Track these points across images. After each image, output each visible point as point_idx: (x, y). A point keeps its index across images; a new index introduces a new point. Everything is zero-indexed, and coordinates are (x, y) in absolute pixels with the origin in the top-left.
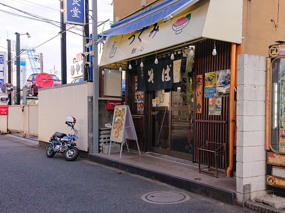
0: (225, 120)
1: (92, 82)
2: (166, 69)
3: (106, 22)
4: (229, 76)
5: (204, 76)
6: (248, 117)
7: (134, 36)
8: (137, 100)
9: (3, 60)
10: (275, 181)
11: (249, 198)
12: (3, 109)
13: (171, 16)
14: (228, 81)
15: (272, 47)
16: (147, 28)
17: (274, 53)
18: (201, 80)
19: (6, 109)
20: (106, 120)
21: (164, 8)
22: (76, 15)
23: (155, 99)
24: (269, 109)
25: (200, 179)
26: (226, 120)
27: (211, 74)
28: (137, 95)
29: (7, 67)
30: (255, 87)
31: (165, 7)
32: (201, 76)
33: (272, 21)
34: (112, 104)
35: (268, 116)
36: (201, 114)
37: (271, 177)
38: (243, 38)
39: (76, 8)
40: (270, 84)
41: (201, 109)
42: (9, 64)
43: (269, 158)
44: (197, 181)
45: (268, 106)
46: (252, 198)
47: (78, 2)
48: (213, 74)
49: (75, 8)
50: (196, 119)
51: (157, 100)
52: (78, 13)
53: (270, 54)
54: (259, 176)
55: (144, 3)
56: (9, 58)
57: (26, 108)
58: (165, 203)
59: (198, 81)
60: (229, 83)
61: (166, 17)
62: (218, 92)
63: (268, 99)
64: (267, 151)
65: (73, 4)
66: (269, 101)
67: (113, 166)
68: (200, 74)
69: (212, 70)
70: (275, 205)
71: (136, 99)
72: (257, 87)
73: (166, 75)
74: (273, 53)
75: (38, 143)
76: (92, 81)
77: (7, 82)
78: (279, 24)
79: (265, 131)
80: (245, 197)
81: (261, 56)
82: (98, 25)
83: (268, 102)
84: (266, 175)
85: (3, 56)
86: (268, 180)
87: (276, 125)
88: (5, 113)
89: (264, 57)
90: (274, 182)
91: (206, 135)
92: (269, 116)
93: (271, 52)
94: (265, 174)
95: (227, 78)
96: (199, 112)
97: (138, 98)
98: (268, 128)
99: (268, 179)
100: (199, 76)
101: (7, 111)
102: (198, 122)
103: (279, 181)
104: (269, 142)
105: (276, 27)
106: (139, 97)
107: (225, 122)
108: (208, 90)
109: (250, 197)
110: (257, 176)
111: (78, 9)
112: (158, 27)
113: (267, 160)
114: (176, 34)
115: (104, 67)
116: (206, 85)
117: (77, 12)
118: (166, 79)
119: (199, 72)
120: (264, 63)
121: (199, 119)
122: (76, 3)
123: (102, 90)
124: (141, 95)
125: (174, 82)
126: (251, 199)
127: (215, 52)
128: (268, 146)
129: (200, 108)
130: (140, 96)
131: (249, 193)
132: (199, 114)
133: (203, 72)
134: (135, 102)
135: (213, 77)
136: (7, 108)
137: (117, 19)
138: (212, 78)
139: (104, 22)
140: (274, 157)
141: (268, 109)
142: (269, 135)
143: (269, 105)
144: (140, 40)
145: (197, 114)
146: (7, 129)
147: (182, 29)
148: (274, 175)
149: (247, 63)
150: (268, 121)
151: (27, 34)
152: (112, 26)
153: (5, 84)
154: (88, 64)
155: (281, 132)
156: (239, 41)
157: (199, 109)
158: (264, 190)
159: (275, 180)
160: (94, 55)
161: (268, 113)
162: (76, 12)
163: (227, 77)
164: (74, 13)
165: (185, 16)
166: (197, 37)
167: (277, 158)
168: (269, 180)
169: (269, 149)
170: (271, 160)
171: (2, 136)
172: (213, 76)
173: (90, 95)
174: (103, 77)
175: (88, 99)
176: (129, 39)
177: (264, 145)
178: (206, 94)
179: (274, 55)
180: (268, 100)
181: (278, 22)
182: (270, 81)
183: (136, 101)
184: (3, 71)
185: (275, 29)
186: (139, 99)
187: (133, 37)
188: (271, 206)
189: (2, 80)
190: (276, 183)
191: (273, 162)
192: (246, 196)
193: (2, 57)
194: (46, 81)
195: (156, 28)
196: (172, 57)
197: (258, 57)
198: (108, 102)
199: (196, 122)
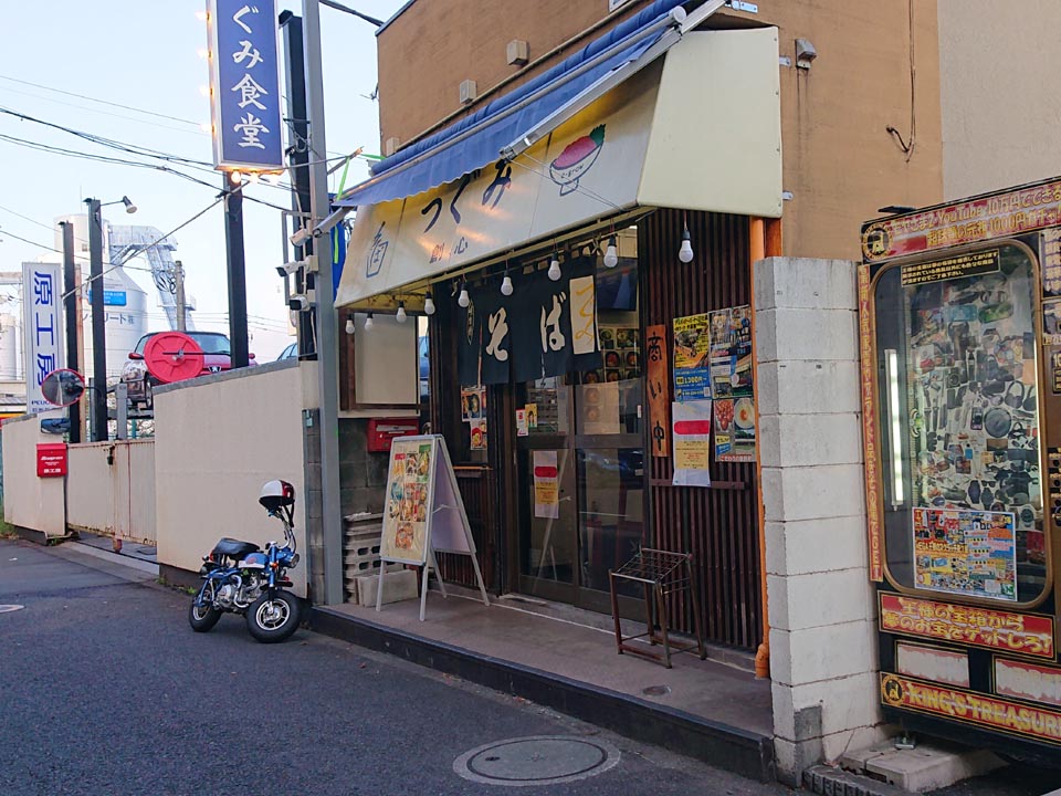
0: (742, 480)
1: (316, 359)
2: (549, 310)
3: (351, 157)
4: (747, 329)
5: (670, 331)
6: (799, 471)
7: (438, 201)
8: (469, 414)
9: (50, 292)
10: (907, 693)
11: (819, 755)
12: (52, 458)
13: (527, 141)
14: (746, 344)
15: (871, 228)
16: (477, 174)
17: (879, 246)
18: (659, 343)
19: (58, 458)
20: (367, 486)
21: (522, 108)
22: (251, 141)
23: (524, 408)
24: (873, 441)
25: (662, 691)
26: (747, 480)
27: (690, 321)
28: (470, 398)
29: (64, 312)
30: (819, 367)
31: (525, 106)
32: (660, 330)
33: (890, 131)
34: (386, 433)
35: (871, 466)
36: (666, 458)
37: (894, 677)
38: (787, 195)
39: (251, 116)
40: (871, 353)
41: (663, 442)
42: (71, 304)
43: (884, 611)
44: (649, 698)
45: (870, 430)
46: (831, 756)
47: (258, 95)
48: (696, 322)
49: (247, 119)
50: (653, 477)
51: (531, 413)
52: (260, 135)
53: (867, 252)
54: (851, 675)
55: (469, 91)
56: (71, 283)
57: (121, 452)
58: (531, 783)
59: (650, 347)
60: (749, 350)
61: (512, 145)
62: (716, 384)
63: (868, 403)
64: (877, 586)
65: (242, 105)
66: (872, 413)
67: (385, 650)
68: (656, 324)
69: (694, 310)
70: (906, 777)
71: (467, 409)
72: (826, 367)
73: (550, 329)
74: (875, 249)
75: (158, 573)
76: (314, 357)
78: (918, 139)
79: (867, 516)
80: (803, 752)
81: (836, 262)
82: (329, 169)
83: (867, 415)
84: (878, 671)
85: (49, 276)
86: (883, 689)
87: (899, 496)
88: (58, 470)
89: (848, 264)
90: (903, 696)
91: (686, 532)
92: (875, 463)
93: (870, 246)
94: (874, 669)
95: (742, 335)
96: (660, 455)
97: (470, 409)
98: (873, 505)
99: (883, 684)
100: (654, 328)
101: (63, 465)
102: (660, 488)
103: (920, 693)
104: (879, 555)
105: (907, 150)
106: (475, 404)
107: (742, 485)
108: (685, 376)
109: (822, 751)
110: (845, 677)
111: (258, 121)
112: (509, 170)
113: (877, 618)
114: (562, 195)
115: (352, 306)
116: (677, 358)
117: (256, 131)
118: (554, 341)
119: (652, 315)
120: (848, 285)
121: (660, 477)
122: (252, 100)
123: (351, 386)
124: (480, 397)
125: (575, 353)
126: (825, 760)
127: (687, 251)
128: (879, 570)
129: (663, 437)
130: (478, 399)
131: (818, 740)
132: (659, 458)
133: (666, 316)
135: (699, 331)
136: (63, 452)
137: (391, 147)
138: (696, 334)
139: (347, 157)
140: (900, 607)
141: (869, 440)
142: (879, 530)
143: (872, 425)
144: (457, 217)
145: (653, 457)
146: (66, 524)
147: (577, 178)
148: (903, 671)
149: (782, 289)
150: (872, 481)
151: (126, 201)
152: (376, 171)
154: (299, 301)
155: (916, 520)
156: (774, 210)
157: (659, 442)
158: (876, 725)
159: (907, 689)
160: (317, 269)
161: (870, 454)
162: (251, 128)
163: (740, 330)
164: (247, 133)
165: (588, 132)
166: (621, 204)
167: (910, 612)
168: (888, 687)
169: (881, 580)
170: (890, 619)
171: (50, 550)
172: (698, 327)
173: (311, 405)
174: (353, 341)
175: (305, 419)
176: (424, 212)
177: (865, 564)
178: (680, 391)
179: (878, 254)
180: (869, 408)
181: (913, 132)
182: (870, 344)
183: (466, 416)
184: (51, 330)
185: (903, 157)
186: (475, 410)
187: (437, 206)
188: (892, 782)
189: (49, 358)
190: (912, 700)
191: (899, 627)
192: (805, 749)
193: (47, 279)
194: (178, 359)
195: (504, 175)
196: (554, 271)
197: (823, 263)
198: (372, 424)
199: (654, 488)
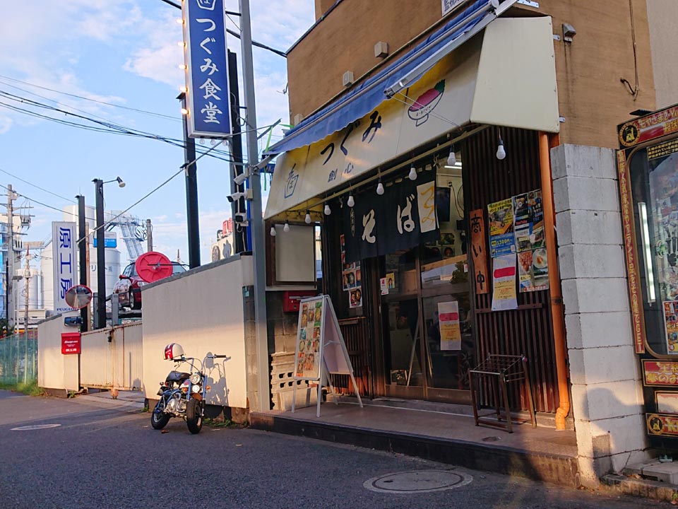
0: (540, 302)
1: (251, 254)
2: (404, 206)
3: (274, 126)
4: (539, 204)
5: (486, 212)
6: (587, 280)
7: (332, 145)
8: (348, 285)
9: (69, 240)
10: (666, 425)
11: (609, 468)
12: (71, 342)
13: (401, 84)
14: (539, 214)
15: (625, 126)
16: (358, 124)
17: (630, 137)
18: (479, 220)
19: (75, 342)
20: (283, 334)
21: (388, 77)
22: (212, 118)
23: (385, 277)
24: (633, 262)
25: (495, 439)
26: (543, 301)
27: (500, 204)
28: (348, 275)
29: (78, 253)
30: (596, 215)
31: (390, 75)
32: (479, 213)
33: (623, 81)
34: (296, 300)
35: (633, 279)
36: (486, 295)
37: (656, 415)
38: (562, 119)
39: (211, 104)
40: (629, 206)
41: (484, 284)
42: (83, 246)
43: (647, 373)
44: (486, 443)
45: (630, 255)
46: (617, 468)
47: (215, 91)
48: (504, 205)
49: (209, 105)
50: (477, 308)
51: (390, 279)
52: (217, 115)
53: (623, 141)
54: (627, 416)
56: (83, 233)
57: (118, 333)
59: (473, 224)
60: (541, 218)
62: (519, 243)
63: (629, 238)
64: (640, 357)
65: (206, 97)
66: (631, 245)
67: (300, 434)
68: (476, 209)
69: (502, 197)
70: (671, 476)
71: (346, 283)
72: (600, 214)
74: (628, 139)
75: (144, 406)
77: (79, 284)
78: (641, 87)
79: (631, 311)
80: (598, 465)
81: (603, 148)
82: (258, 135)
83: (628, 246)
84: (644, 414)
85: (69, 230)
86: (649, 424)
87: (653, 297)
88: (75, 350)
89: (610, 150)
90: (663, 428)
91: (502, 342)
92: (635, 276)
93: (625, 139)
94: (641, 412)
95: (536, 209)
96: (482, 292)
97: (349, 282)
98: (635, 303)
99: (648, 421)
100: (475, 212)
101: (78, 346)
102: (483, 314)
103: (675, 424)
104: (641, 336)
105: (634, 94)
106: (352, 279)
107: (540, 305)
108: (497, 240)
109: (611, 465)
110: (623, 417)
111: (215, 106)
112: (380, 118)
113: (642, 379)
114: (417, 126)
115: (274, 219)
116: (492, 230)
117: (214, 113)
118: (408, 226)
119: (473, 204)
120: (612, 164)
121: (482, 307)
122: (212, 94)
123: (273, 270)
124: (355, 274)
125: (422, 232)
126: (613, 471)
128: (642, 345)
129: (484, 281)
130: (353, 275)
131: (608, 457)
132: (481, 295)
133: (483, 203)
134: (344, 290)
135: (506, 210)
136: (78, 338)
137: (298, 119)
138: (504, 212)
139: (271, 126)
140: (657, 369)
141: (630, 261)
142: (640, 320)
143: (632, 251)
144: (345, 152)
145: (477, 295)
146: (79, 384)
147: (427, 114)
148: (662, 411)
149: (571, 164)
150: (633, 288)
151: (119, 180)
152: (287, 134)
153: (74, 288)
154: (241, 217)
155: (666, 310)
156: (555, 128)
157: (481, 285)
158: (644, 450)
159: (666, 422)
160: (252, 197)
161: (632, 271)
162: (212, 112)
163: (535, 206)
164: (209, 114)
165: (433, 86)
166: (460, 122)
167: (665, 371)
168: (652, 423)
169: (643, 352)
170: (651, 377)
171: (69, 400)
172: (505, 208)
173: (249, 284)
174: (274, 242)
175: (244, 292)
176: (322, 153)
177: (632, 343)
178: (494, 250)
179: (630, 142)
180: (629, 241)
181: (637, 82)
182: (628, 200)
183: (346, 287)
184: (69, 263)
185: (632, 98)
186: (351, 283)
187: (331, 148)
188: (662, 481)
189: (68, 281)
190: (670, 430)
191: (657, 381)
192: (600, 463)
193: (68, 232)
194: (157, 269)
195: (376, 121)
196: (413, 174)
197: (595, 149)
198: (287, 294)
199: (478, 314)
